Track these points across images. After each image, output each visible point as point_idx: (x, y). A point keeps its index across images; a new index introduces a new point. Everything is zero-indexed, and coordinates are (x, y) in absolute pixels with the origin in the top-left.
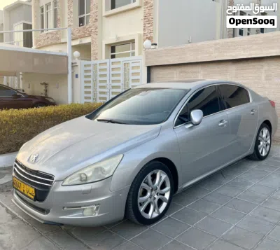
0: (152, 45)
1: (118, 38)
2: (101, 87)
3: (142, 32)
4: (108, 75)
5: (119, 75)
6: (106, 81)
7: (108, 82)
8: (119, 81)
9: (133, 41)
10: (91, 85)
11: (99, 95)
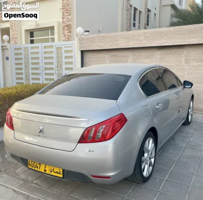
0: (86, 31)
1: (37, 25)
2: (33, 69)
3: (61, 20)
4: (41, 58)
5: (52, 58)
6: (38, 63)
7: (40, 64)
8: (52, 63)
9: (52, 28)
10: (23, 66)
11: (31, 76)
